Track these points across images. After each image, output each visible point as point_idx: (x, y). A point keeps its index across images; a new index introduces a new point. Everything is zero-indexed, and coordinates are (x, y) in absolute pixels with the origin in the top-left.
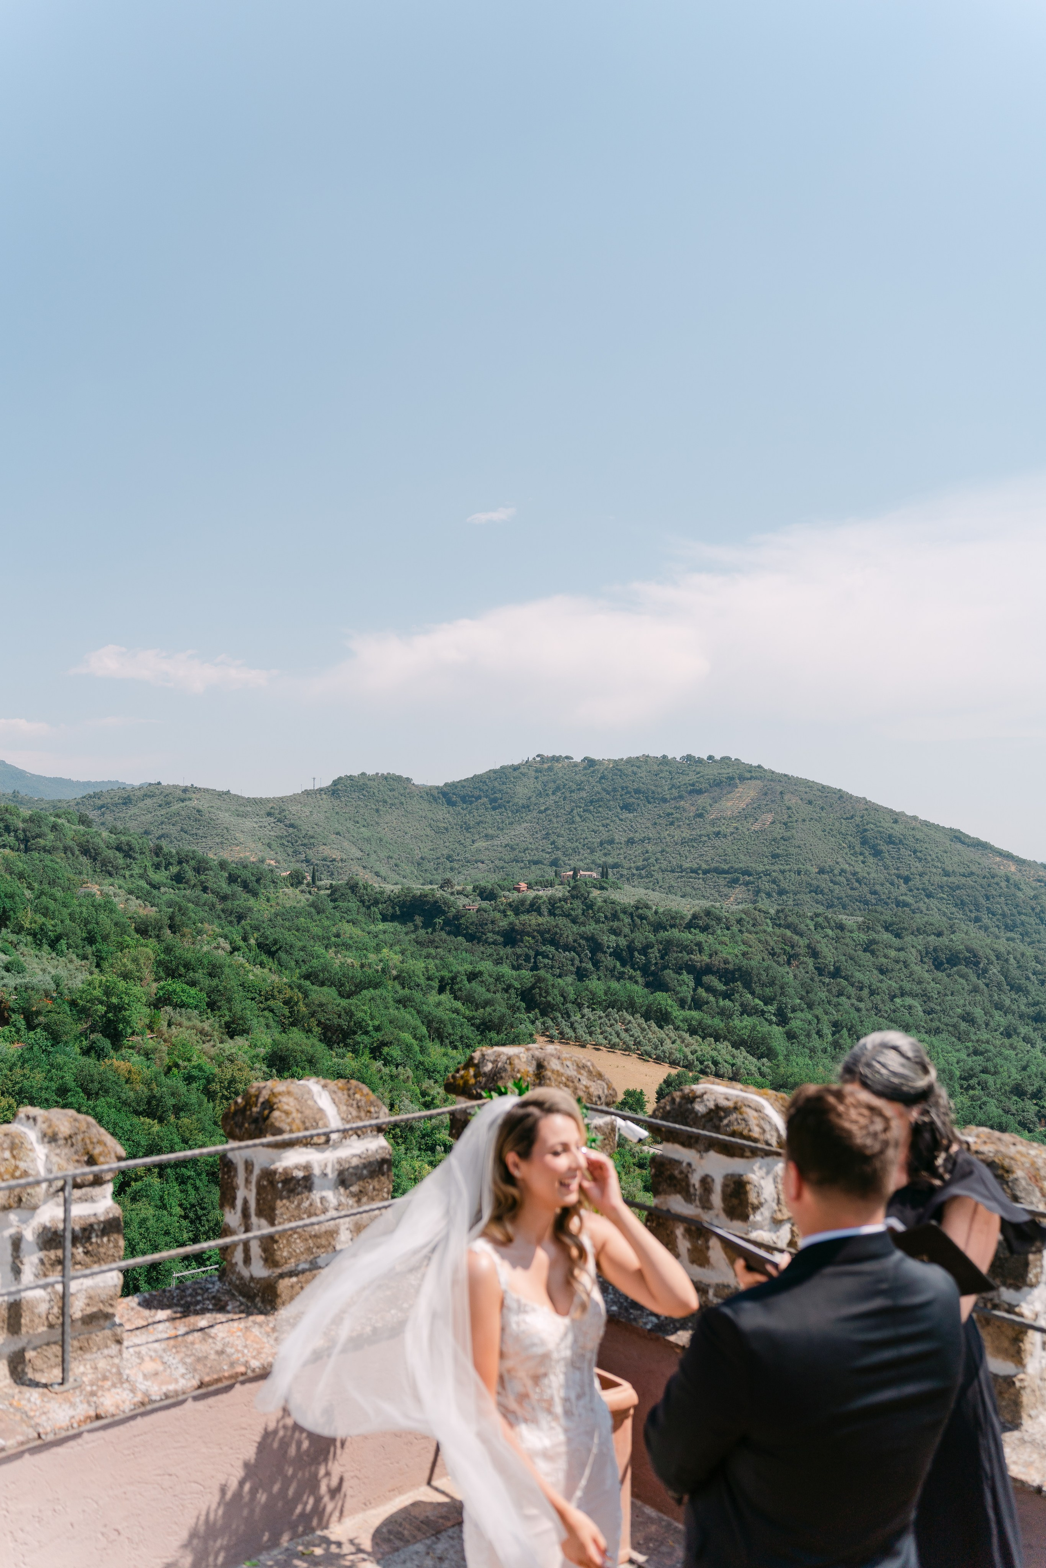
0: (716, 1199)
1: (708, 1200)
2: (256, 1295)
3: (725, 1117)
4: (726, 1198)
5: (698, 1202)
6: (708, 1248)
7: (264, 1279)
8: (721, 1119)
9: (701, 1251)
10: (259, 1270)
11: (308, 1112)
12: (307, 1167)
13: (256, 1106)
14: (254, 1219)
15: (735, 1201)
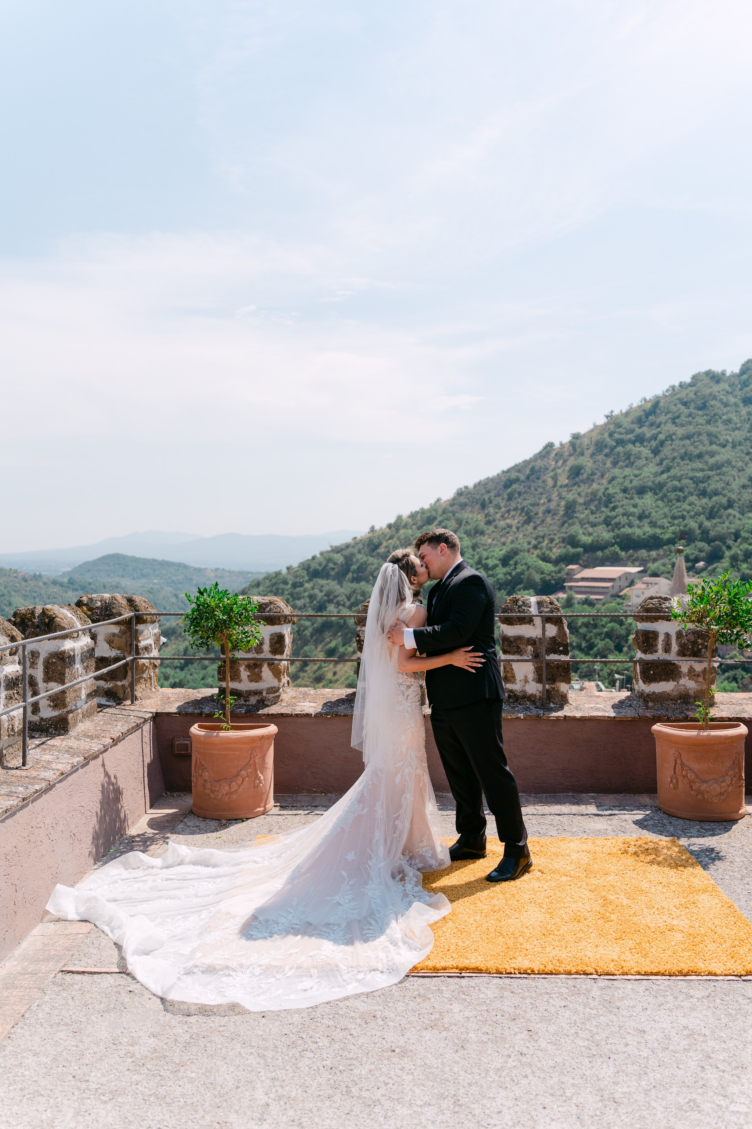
0: (266, 647)
1: (261, 649)
2: (48, 728)
3: (266, 607)
4: (271, 646)
5: (254, 651)
6: (261, 672)
7: (56, 716)
8: (264, 609)
9: (257, 674)
10: (47, 712)
11: (69, 619)
12: (73, 650)
13: (35, 618)
14: (41, 685)
15: (277, 646)
